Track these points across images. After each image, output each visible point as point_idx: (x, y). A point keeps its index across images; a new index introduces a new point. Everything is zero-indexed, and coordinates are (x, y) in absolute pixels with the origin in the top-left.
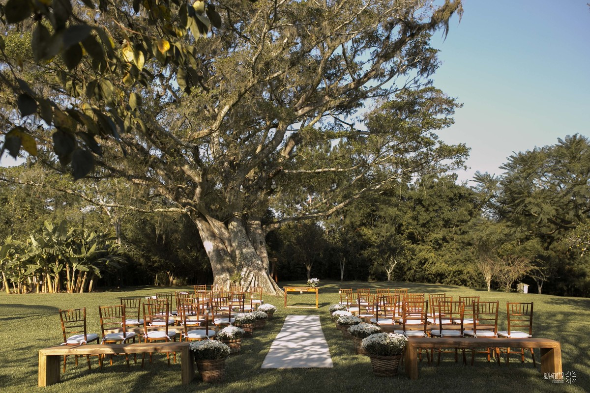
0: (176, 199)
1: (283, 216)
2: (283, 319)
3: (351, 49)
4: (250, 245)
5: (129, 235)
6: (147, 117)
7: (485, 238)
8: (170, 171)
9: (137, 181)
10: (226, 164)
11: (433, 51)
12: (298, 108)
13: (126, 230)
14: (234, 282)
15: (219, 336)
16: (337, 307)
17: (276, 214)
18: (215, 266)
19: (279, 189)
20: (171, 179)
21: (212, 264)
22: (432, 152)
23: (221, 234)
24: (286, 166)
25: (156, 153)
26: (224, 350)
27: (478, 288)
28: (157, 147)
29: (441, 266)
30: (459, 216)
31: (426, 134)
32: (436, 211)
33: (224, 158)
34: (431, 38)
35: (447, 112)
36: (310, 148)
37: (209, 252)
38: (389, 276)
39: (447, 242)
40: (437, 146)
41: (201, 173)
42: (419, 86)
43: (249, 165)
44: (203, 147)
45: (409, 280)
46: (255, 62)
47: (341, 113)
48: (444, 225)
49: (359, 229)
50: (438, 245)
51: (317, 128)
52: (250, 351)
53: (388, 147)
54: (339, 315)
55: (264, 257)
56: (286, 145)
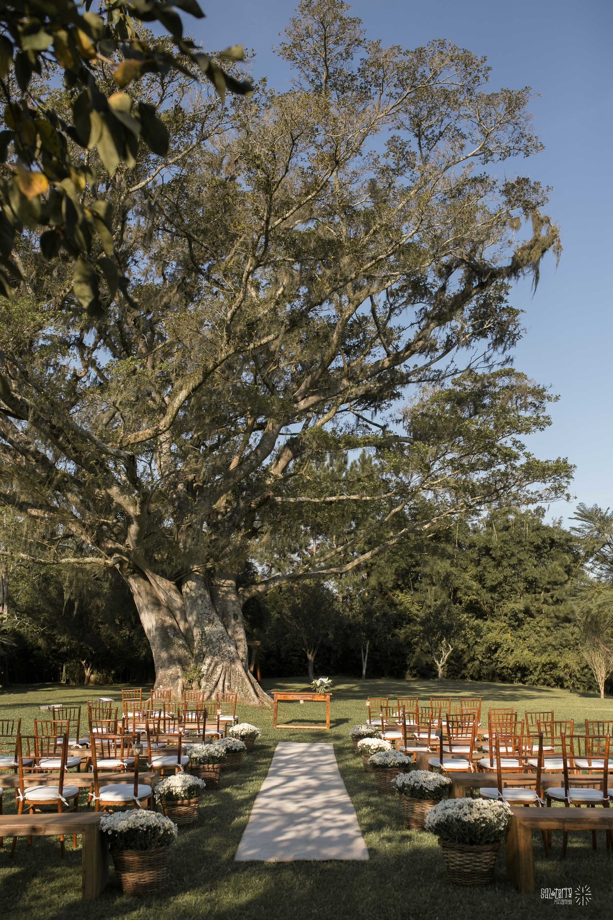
0: (97, 542)
1: (270, 572)
2: (272, 750)
3: (385, 307)
4: (217, 620)
5: (23, 600)
6: (52, 405)
7: (595, 611)
8: (89, 497)
9: (34, 512)
10: (180, 486)
11: (512, 312)
12: (299, 398)
13: (17, 591)
14: (190, 682)
15: (159, 792)
16: (364, 729)
17: (260, 569)
18: (159, 654)
19: (265, 528)
20: (89, 510)
21: (153, 650)
22: (514, 472)
23: (170, 600)
24: (277, 491)
25: (67, 466)
26: (166, 831)
27: (581, 690)
28: (69, 458)
29: (522, 655)
30: (551, 574)
31: (506, 441)
32: (513, 567)
33: (177, 476)
34: (509, 291)
35: (534, 409)
36: (314, 465)
37: (149, 631)
38: (440, 671)
39: (532, 616)
40: (523, 461)
41: (138, 500)
42: (491, 367)
43: (218, 489)
44: (143, 459)
45: (472, 677)
46: (231, 320)
47: (365, 409)
48: (526, 588)
49: (391, 594)
50: (516, 622)
51: (329, 430)
52: (215, 820)
53: (443, 462)
54: (369, 747)
55: (240, 640)
56: (278, 458)
